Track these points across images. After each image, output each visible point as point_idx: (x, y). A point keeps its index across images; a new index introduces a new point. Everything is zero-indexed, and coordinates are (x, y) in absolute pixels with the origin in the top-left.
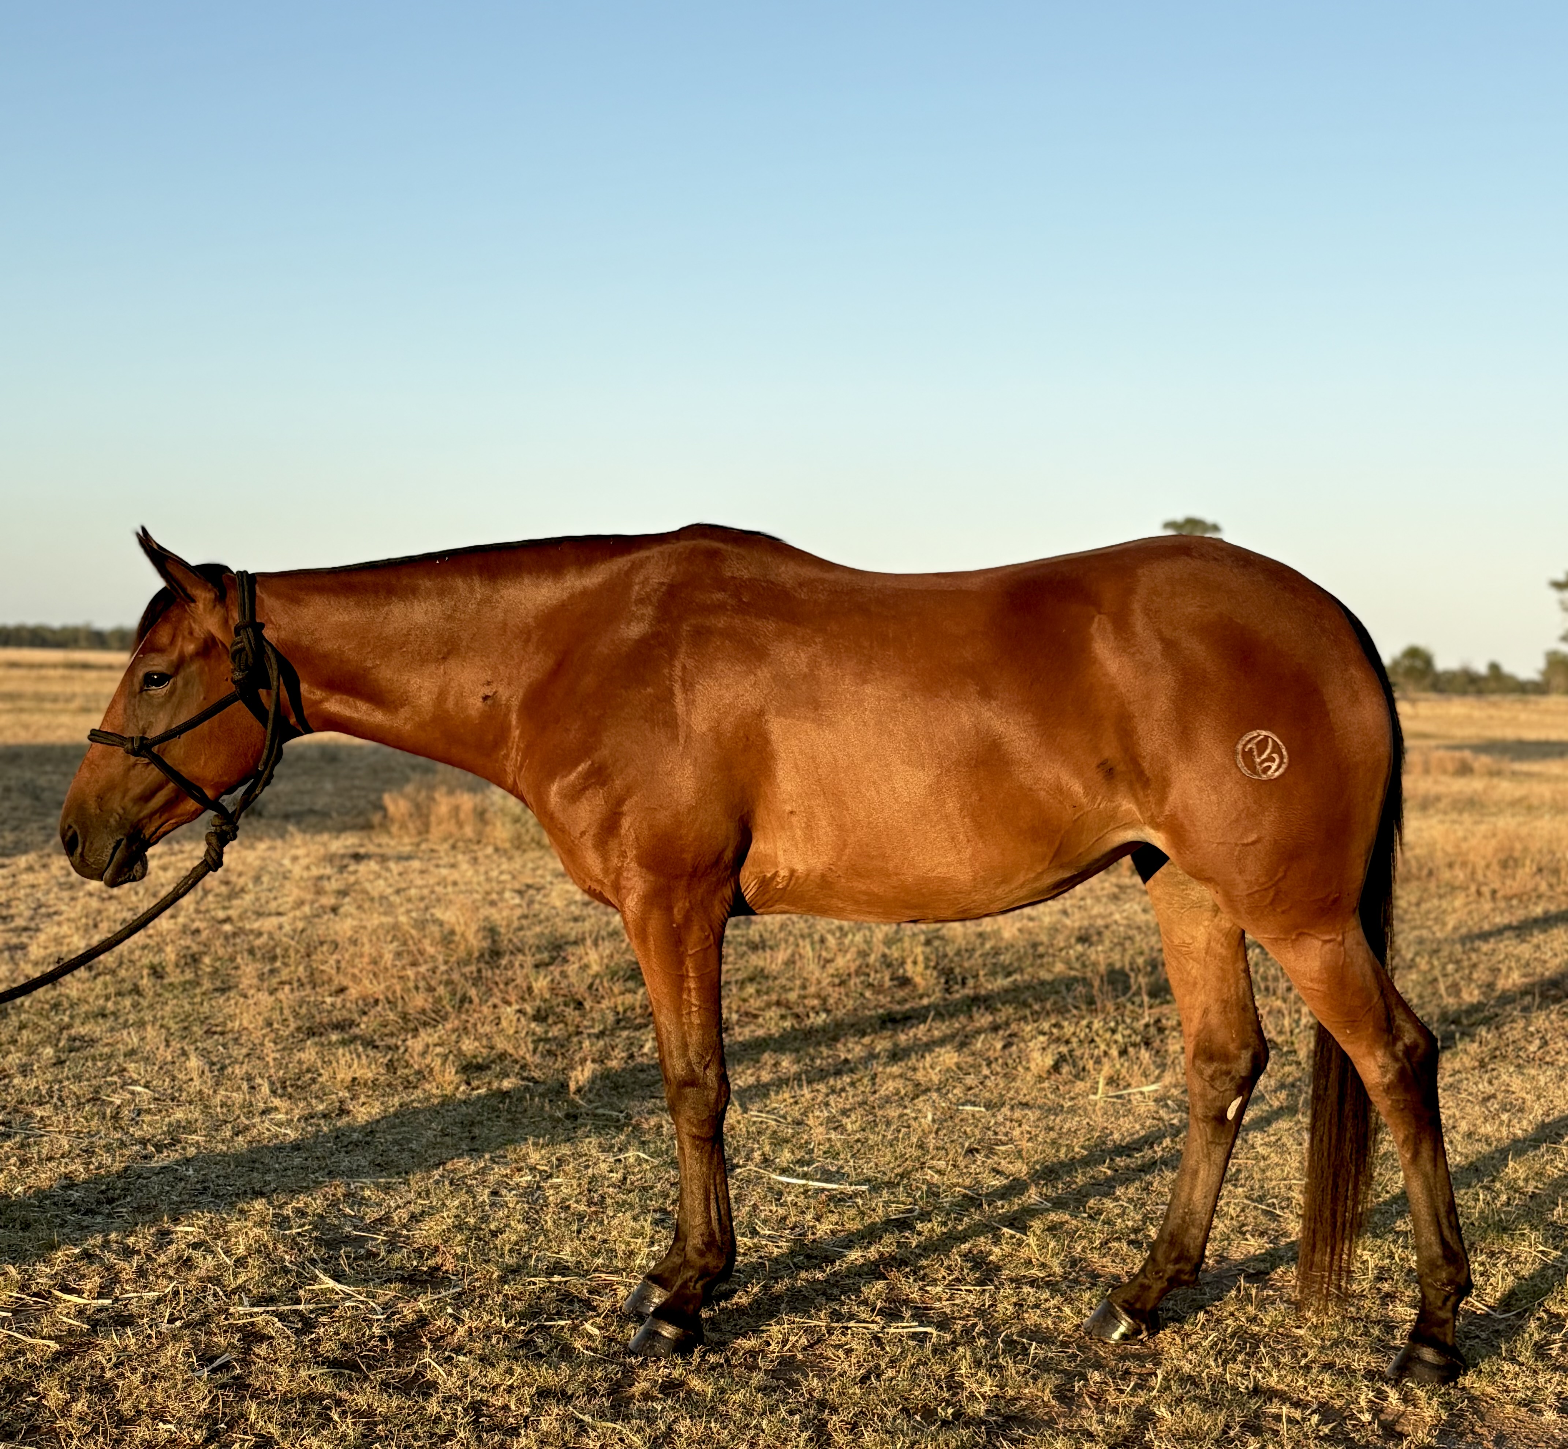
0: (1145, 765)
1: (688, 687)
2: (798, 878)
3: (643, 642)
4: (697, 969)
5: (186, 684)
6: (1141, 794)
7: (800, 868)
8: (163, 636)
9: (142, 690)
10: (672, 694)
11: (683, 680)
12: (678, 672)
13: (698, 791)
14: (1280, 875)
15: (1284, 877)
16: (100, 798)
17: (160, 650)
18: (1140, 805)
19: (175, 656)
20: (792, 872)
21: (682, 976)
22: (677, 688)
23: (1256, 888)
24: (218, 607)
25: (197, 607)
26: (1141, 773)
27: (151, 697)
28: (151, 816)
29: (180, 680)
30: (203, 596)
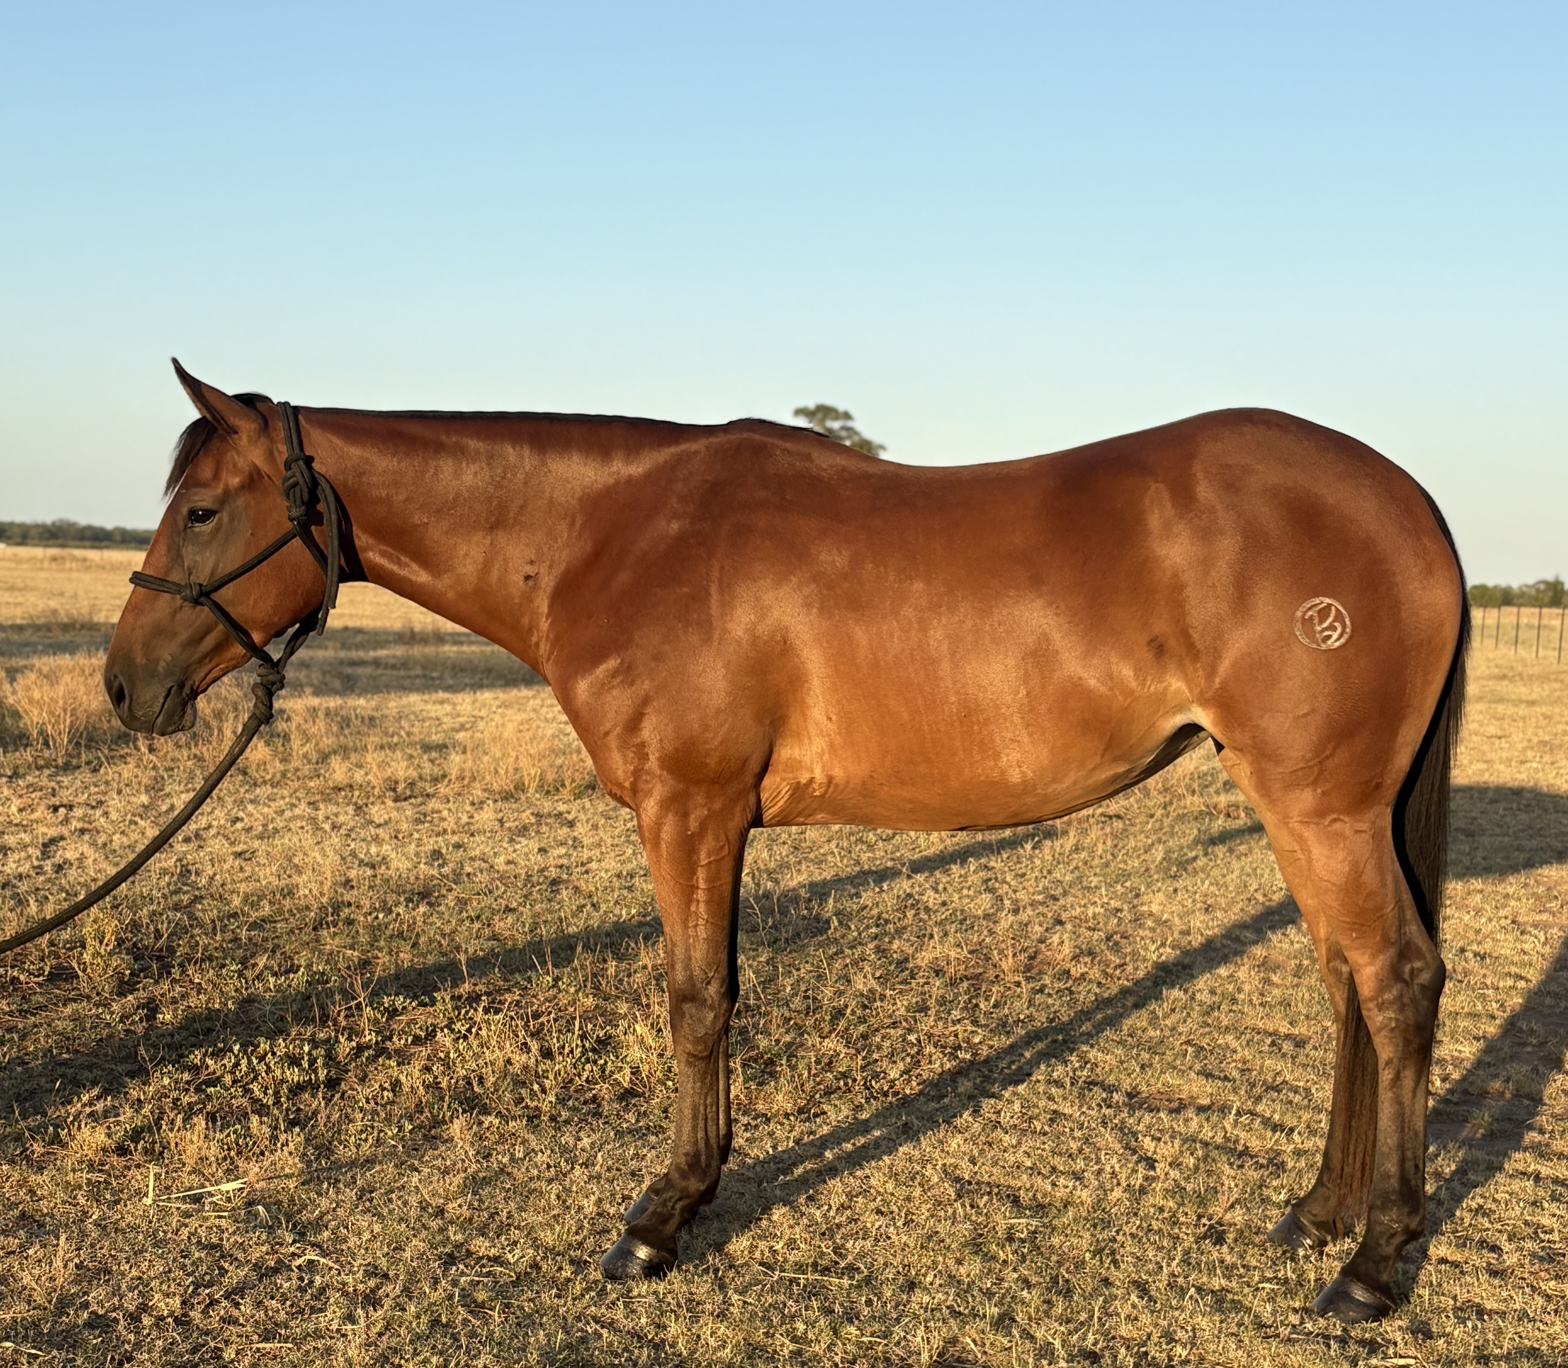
0: (1196, 636)
1: (726, 588)
2: (837, 784)
3: (680, 539)
4: (708, 880)
5: (232, 519)
6: (1190, 669)
7: (839, 774)
8: (206, 470)
9: (186, 527)
10: (708, 594)
11: (720, 581)
12: (716, 574)
13: (729, 694)
14: (1328, 752)
15: (1331, 755)
16: (147, 646)
17: (205, 485)
19: (219, 490)
20: (830, 780)
21: (692, 886)
22: (714, 590)
23: (1301, 765)
24: (263, 439)
25: (240, 439)
26: (1191, 646)
27: (197, 535)
28: (201, 661)
29: (225, 516)
30: (246, 426)
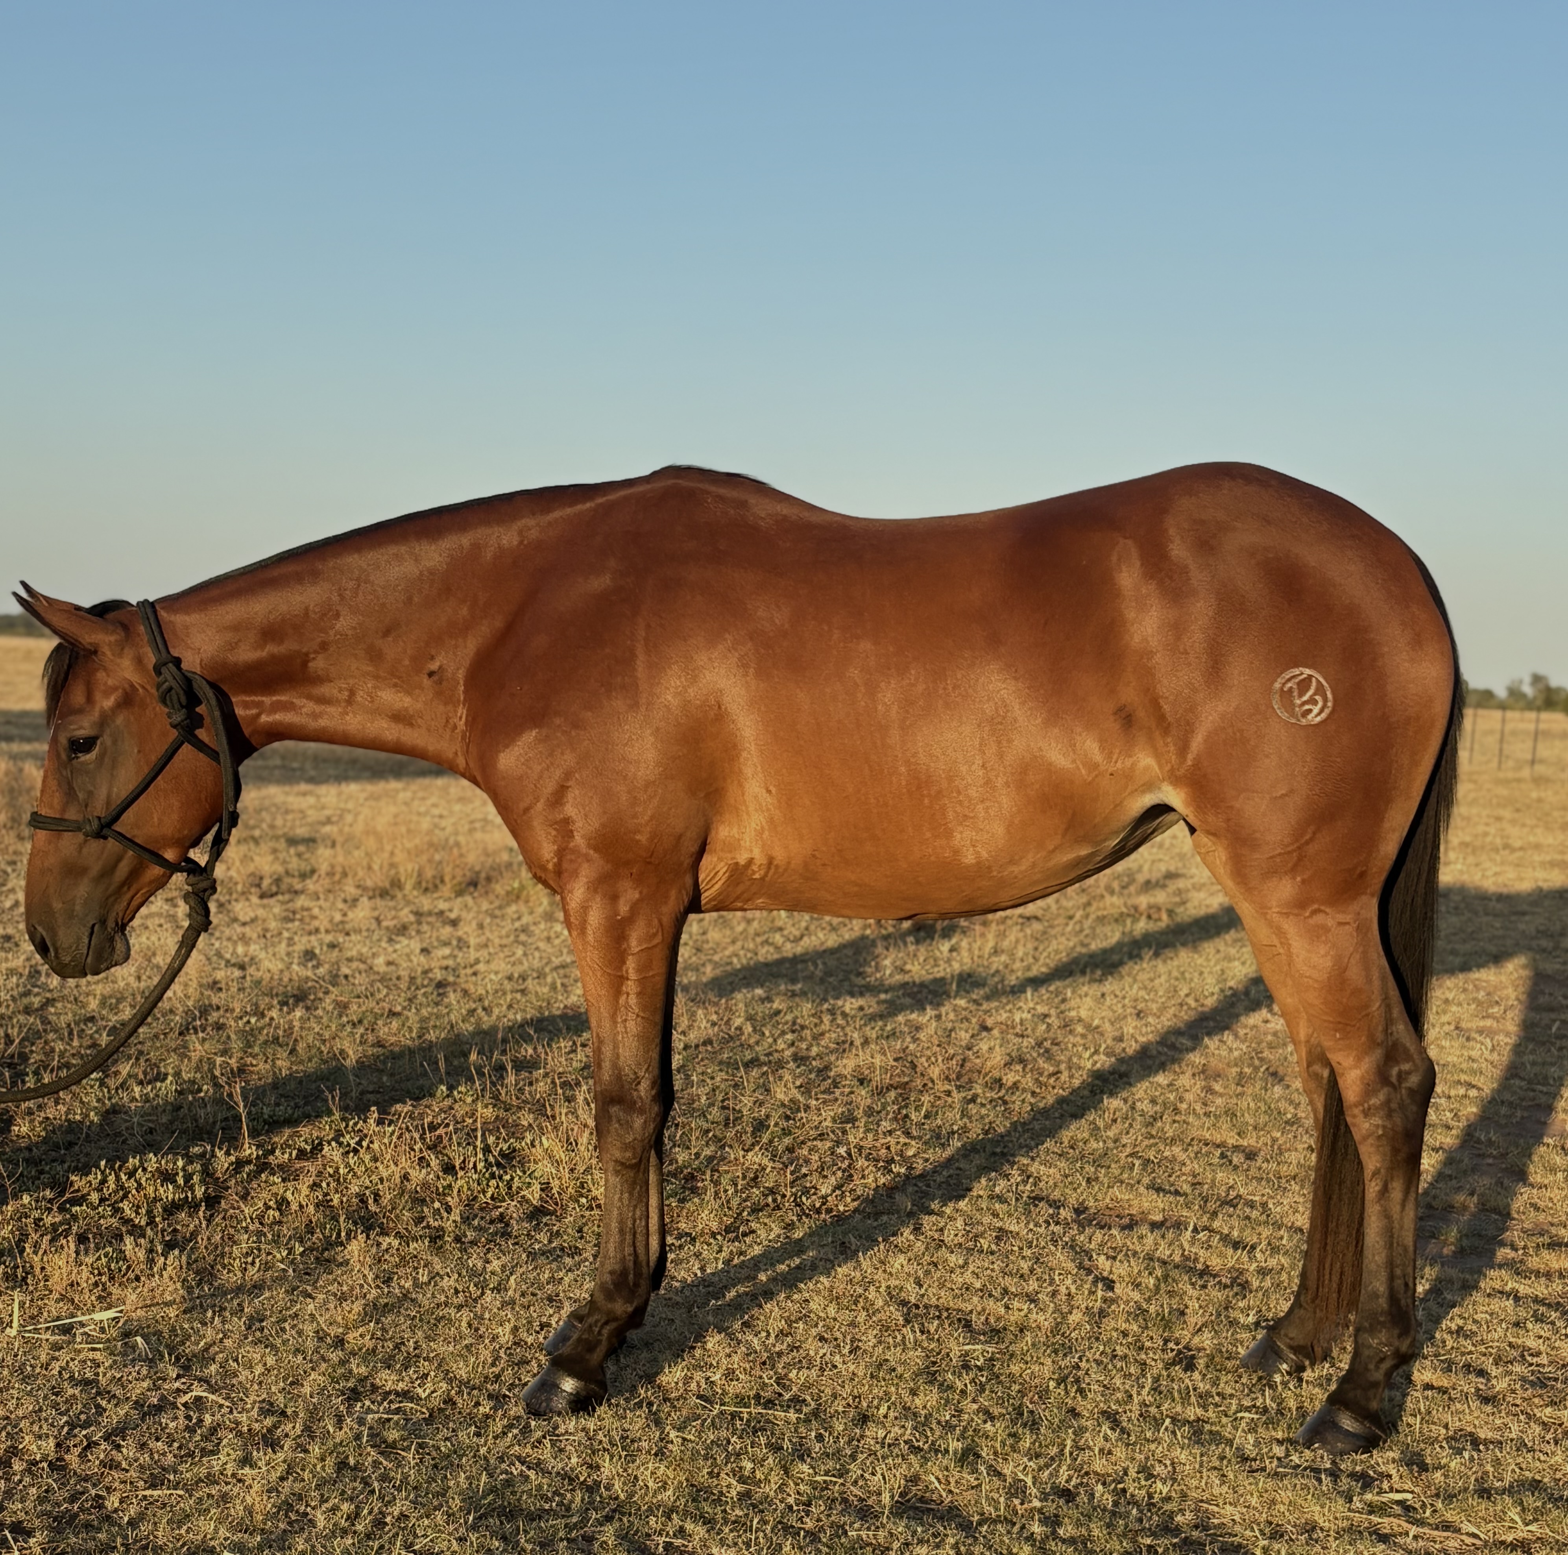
0: (1166, 708)
1: (653, 648)
2: (777, 867)
4: (639, 969)
5: (116, 741)
6: (1160, 743)
7: (780, 855)
9: (71, 761)
11: (647, 641)
12: (641, 633)
14: (1307, 837)
15: (1311, 839)
17: (80, 711)
18: (1158, 756)
19: (96, 714)
20: (771, 861)
21: (622, 977)
23: (1279, 851)
24: (127, 648)
26: (1161, 718)
27: (82, 764)
29: (107, 740)
30: (107, 641)
